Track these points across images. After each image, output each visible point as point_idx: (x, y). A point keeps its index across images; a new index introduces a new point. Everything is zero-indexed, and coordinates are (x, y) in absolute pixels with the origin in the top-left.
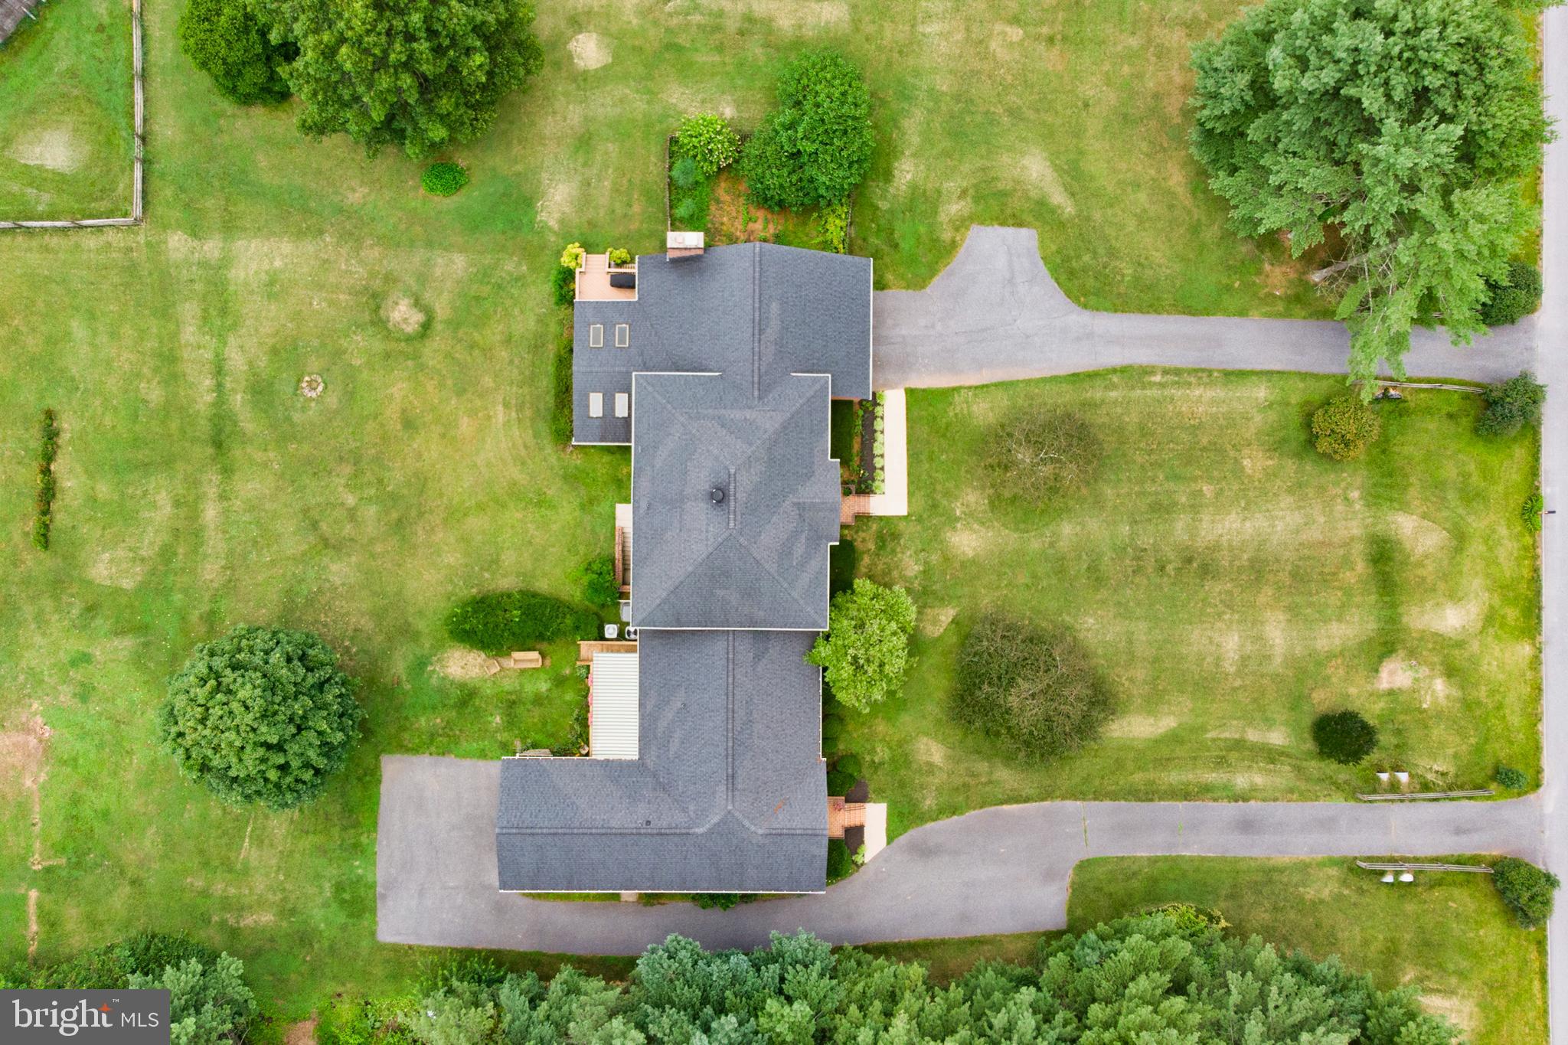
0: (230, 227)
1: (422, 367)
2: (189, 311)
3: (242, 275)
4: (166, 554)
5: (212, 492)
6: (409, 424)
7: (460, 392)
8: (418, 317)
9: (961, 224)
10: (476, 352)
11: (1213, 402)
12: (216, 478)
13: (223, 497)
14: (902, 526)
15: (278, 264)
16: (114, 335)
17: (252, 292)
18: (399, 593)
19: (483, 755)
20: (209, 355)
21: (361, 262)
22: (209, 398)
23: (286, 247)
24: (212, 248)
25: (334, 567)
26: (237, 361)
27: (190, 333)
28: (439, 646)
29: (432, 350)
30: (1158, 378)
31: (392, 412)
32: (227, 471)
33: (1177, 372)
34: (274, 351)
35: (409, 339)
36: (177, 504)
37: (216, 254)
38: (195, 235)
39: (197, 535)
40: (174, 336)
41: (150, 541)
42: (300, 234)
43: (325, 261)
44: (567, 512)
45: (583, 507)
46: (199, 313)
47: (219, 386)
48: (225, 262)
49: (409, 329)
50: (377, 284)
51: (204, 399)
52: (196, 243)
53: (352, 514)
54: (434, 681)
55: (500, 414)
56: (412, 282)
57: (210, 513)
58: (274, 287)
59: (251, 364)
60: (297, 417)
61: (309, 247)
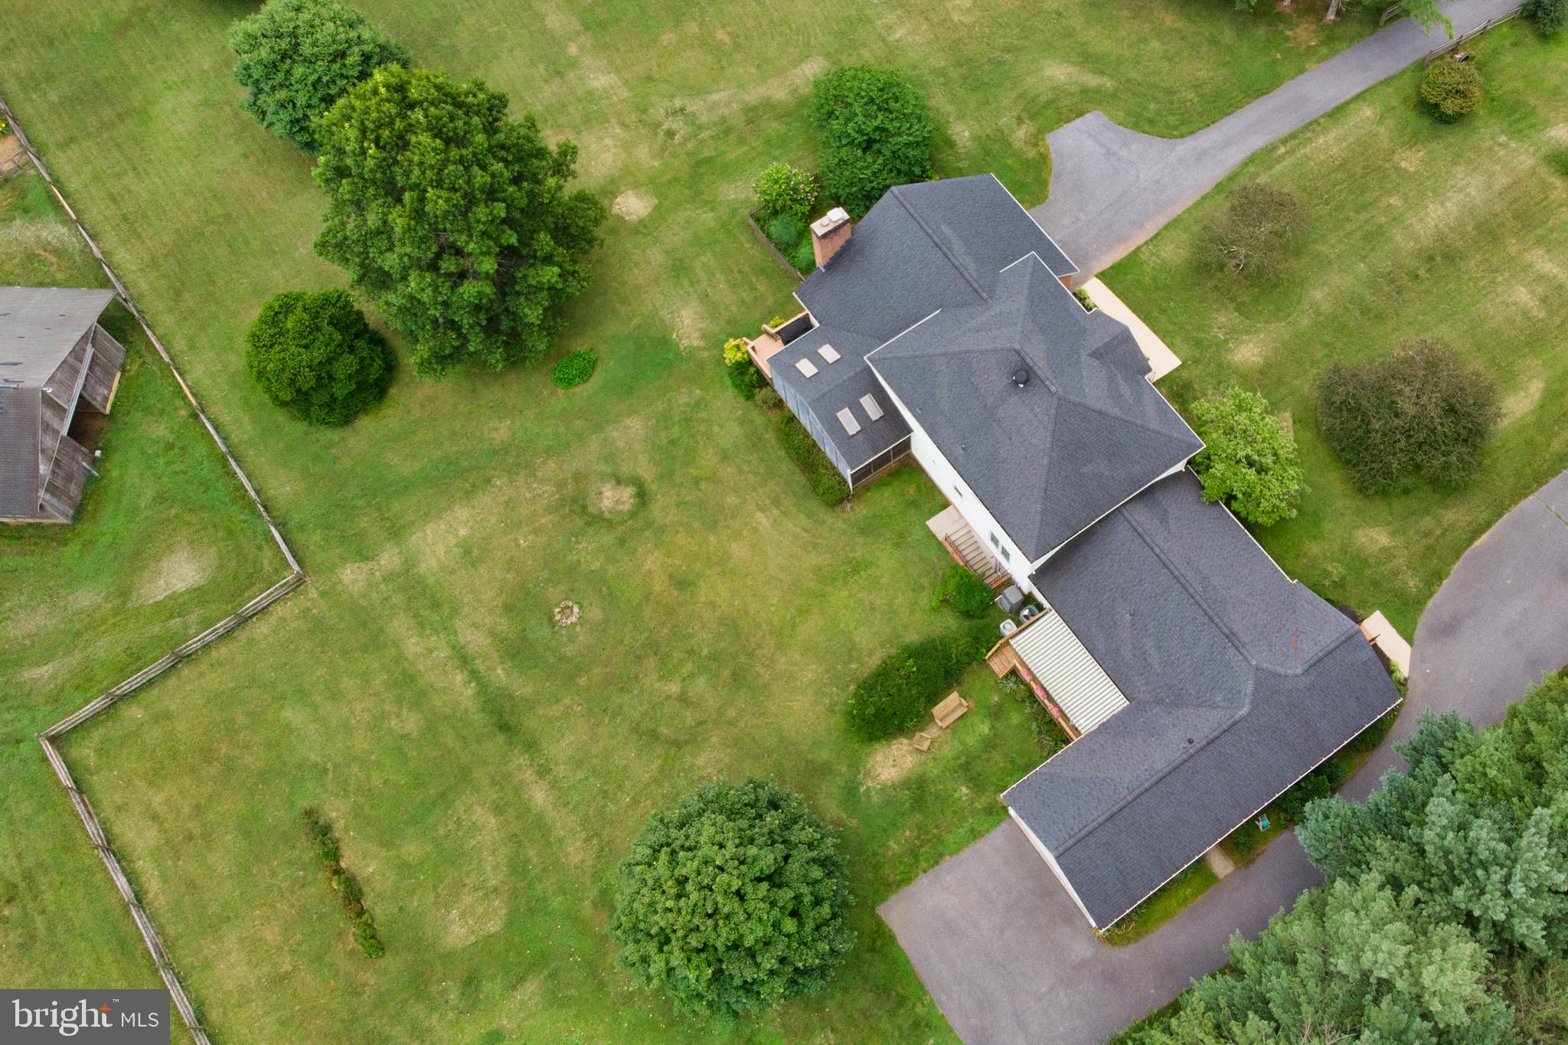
0: (396, 532)
1: (662, 529)
2: (400, 626)
3: (434, 563)
4: (518, 868)
5: (529, 775)
6: (682, 584)
7: (713, 526)
8: (627, 494)
9: (1036, 140)
10: (703, 485)
11: (1339, 140)
12: (523, 760)
13: (543, 772)
14: (1185, 375)
15: (463, 532)
16: (336, 696)
17: (453, 572)
18: (782, 740)
19: (975, 834)
20: (444, 653)
21: (542, 481)
22: (470, 691)
23: (462, 513)
24: (389, 558)
25: (701, 761)
26: (475, 640)
27: (413, 645)
28: (855, 766)
29: (663, 509)
30: (1283, 150)
31: (659, 585)
32: (532, 746)
33: (1293, 136)
34: (509, 608)
35: (633, 514)
36: (498, 810)
37: (397, 560)
38: (366, 558)
39: (539, 827)
40: (399, 658)
41: (493, 868)
42: (469, 494)
43: (507, 502)
44: (886, 560)
45: (898, 546)
46: (412, 622)
47: (474, 674)
48: (410, 564)
49: (627, 507)
50: (570, 488)
51: (463, 692)
52: (370, 564)
53: (683, 699)
54: (875, 799)
55: (762, 520)
56: (602, 467)
57: (539, 796)
58: (471, 554)
59: (492, 634)
60: (569, 650)
61: (484, 499)
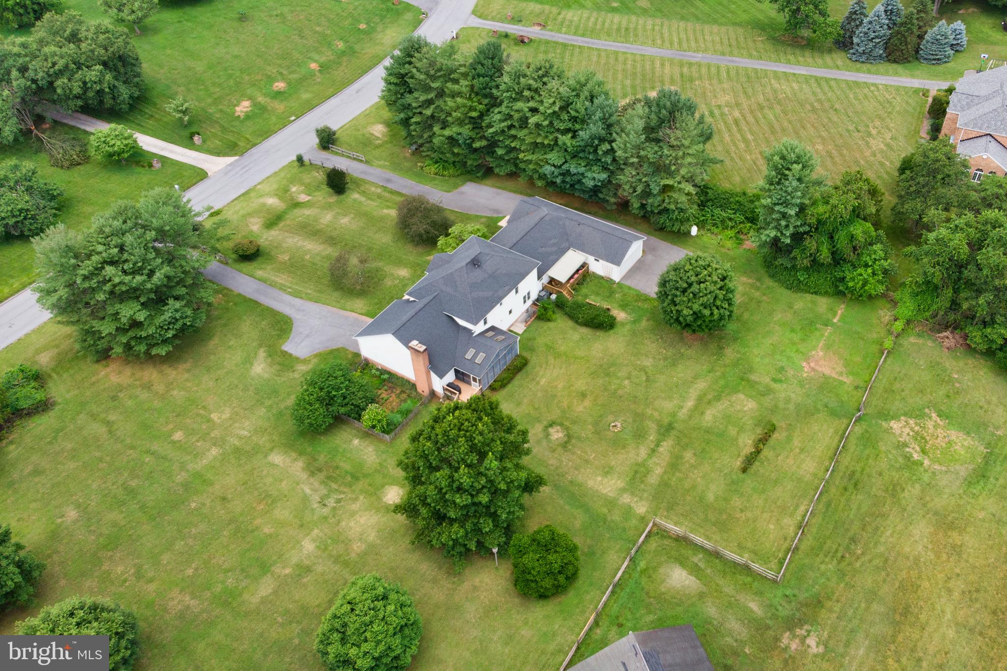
0: (611, 503)
1: (563, 412)
2: (653, 479)
3: (619, 482)
4: (718, 398)
5: (684, 411)
6: (583, 395)
7: (554, 396)
8: (551, 430)
10: (537, 406)
12: (680, 414)
13: (681, 407)
15: (599, 478)
16: (694, 487)
17: (619, 473)
18: (628, 345)
19: (630, 288)
20: (655, 459)
21: (561, 461)
22: (664, 444)
23: (590, 483)
24: (626, 499)
25: (649, 364)
26: (643, 452)
27: (658, 471)
28: (623, 324)
29: (555, 414)
31: (587, 403)
32: (674, 415)
34: (624, 447)
35: (561, 425)
36: (703, 413)
37: (625, 496)
38: (631, 508)
39: (700, 398)
40: (665, 472)
41: (722, 405)
42: (580, 485)
43: (576, 469)
44: (541, 341)
45: (534, 339)
46: (649, 476)
47: (658, 445)
48: (623, 490)
49: (559, 428)
50: (560, 449)
51: (666, 446)
52: (633, 505)
53: (629, 378)
54: (633, 315)
55: (543, 381)
56: (544, 443)
57: (690, 404)
58: (608, 471)
59: (637, 448)
60: (630, 420)
61: (580, 478)
